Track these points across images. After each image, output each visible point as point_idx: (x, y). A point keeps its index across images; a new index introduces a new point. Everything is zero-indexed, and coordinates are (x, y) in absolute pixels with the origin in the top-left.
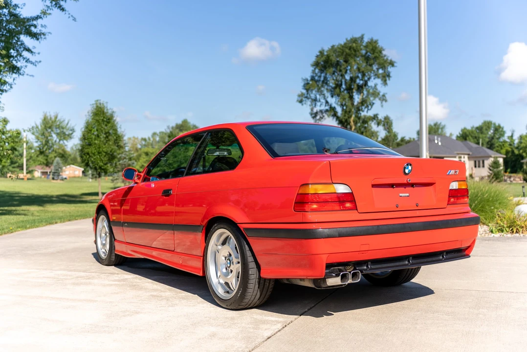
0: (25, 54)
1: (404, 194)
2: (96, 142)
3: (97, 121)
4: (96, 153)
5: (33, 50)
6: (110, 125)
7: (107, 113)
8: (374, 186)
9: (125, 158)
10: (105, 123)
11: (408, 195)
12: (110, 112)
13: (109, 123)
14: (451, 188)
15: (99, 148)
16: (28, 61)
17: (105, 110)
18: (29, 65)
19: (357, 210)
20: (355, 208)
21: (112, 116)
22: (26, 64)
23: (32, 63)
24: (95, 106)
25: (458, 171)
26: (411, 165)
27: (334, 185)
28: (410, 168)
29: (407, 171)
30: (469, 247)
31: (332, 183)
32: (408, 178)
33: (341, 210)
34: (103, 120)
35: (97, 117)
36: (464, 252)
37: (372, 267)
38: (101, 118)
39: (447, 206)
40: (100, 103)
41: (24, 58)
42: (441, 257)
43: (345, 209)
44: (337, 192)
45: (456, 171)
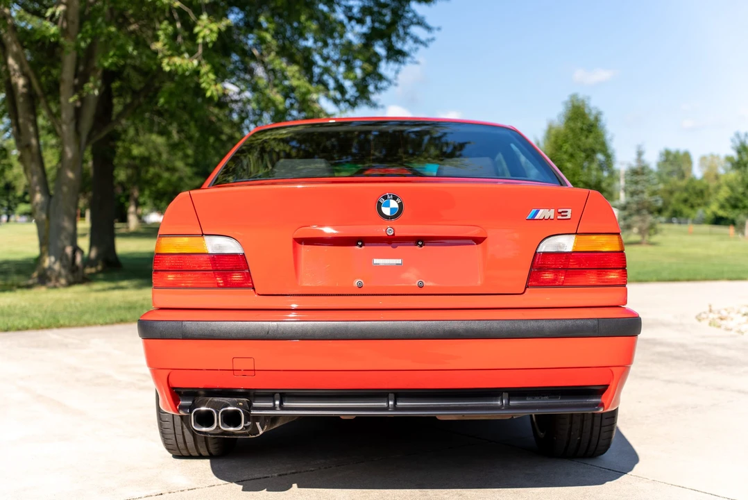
0: (415, 30)
3: (572, 130)
6: (592, 136)
7: (590, 113)
8: (299, 241)
9: (642, 192)
10: (586, 133)
11: (399, 261)
12: (594, 112)
13: (590, 131)
14: (541, 249)
15: (574, 175)
16: (416, 40)
17: (587, 111)
18: (422, 48)
19: (254, 289)
20: (247, 283)
21: (597, 119)
22: (415, 46)
23: (422, 43)
24: (570, 104)
25: (569, 211)
26: (395, 198)
27: (206, 238)
28: (394, 204)
29: (386, 211)
30: (606, 387)
31: (203, 235)
32: (394, 227)
33: (219, 287)
34: (582, 129)
35: (572, 125)
36: (596, 398)
37: (284, 404)
38: (579, 125)
39: (525, 289)
40: (577, 100)
41: (412, 37)
42: (499, 403)
43: (228, 285)
44: (210, 252)
45: (560, 211)
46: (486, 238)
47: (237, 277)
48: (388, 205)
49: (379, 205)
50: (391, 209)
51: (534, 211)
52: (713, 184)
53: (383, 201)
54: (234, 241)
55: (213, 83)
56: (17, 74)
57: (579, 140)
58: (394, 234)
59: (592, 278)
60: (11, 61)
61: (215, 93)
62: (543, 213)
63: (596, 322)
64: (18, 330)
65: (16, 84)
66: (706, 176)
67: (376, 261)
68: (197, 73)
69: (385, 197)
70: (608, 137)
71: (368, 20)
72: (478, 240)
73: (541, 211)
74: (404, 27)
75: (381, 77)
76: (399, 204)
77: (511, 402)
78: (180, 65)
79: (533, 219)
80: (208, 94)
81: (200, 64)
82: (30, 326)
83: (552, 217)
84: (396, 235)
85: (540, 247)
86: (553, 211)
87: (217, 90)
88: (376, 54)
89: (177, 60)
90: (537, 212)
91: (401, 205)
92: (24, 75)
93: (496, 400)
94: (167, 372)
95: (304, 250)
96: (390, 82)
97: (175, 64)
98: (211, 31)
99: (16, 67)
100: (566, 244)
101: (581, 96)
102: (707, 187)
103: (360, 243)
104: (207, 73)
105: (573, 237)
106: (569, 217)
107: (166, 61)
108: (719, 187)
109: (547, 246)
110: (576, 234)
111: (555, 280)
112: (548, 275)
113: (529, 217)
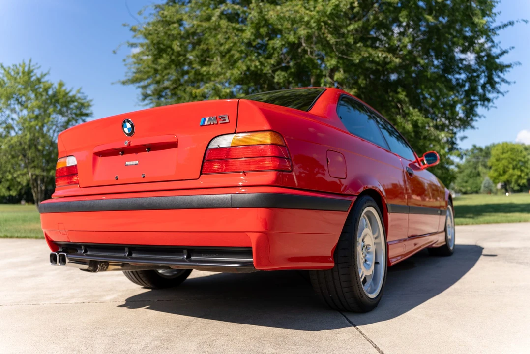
1: (131, 162)
8: (96, 154)
11: (137, 162)
14: (211, 146)
19: (79, 184)
25: (226, 116)
26: (129, 122)
27: (68, 158)
28: (128, 125)
29: (126, 130)
32: (131, 140)
39: (200, 175)
43: (71, 183)
44: (68, 165)
45: (220, 117)
47: (74, 178)
48: (126, 127)
49: (123, 128)
50: (128, 129)
51: (203, 119)
53: (124, 125)
54: (75, 159)
62: (209, 120)
69: (125, 122)
72: (173, 145)
77: (192, 257)
79: (203, 126)
83: (216, 123)
84: (131, 145)
85: (210, 145)
86: (216, 118)
90: (205, 120)
91: (132, 125)
95: (100, 160)
100: (225, 141)
103: (121, 153)
105: (233, 135)
106: (227, 121)
110: (235, 133)
111: (220, 168)
112: (216, 166)
113: (201, 124)
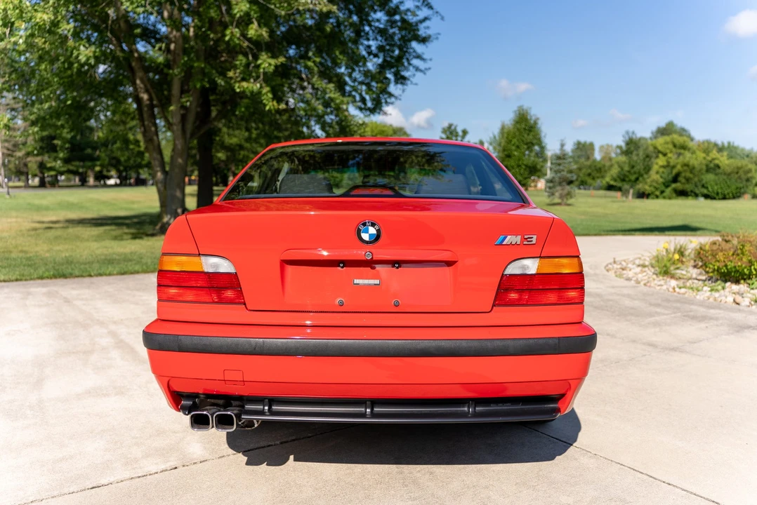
0: (415, 62)
1: (366, 280)
2: (516, 153)
3: (518, 129)
4: (515, 167)
5: (425, 57)
6: (532, 133)
7: (531, 119)
8: (286, 262)
9: (563, 171)
10: (527, 132)
11: (377, 282)
12: (533, 118)
13: (530, 131)
14: (506, 273)
15: (519, 160)
16: (417, 69)
17: (529, 117)
18: (419, 74)
19: (245, 304)
20: (239, 299)
21: (536, 123)
22: (414, 73)
23: (421, 71)
24: (517, 112)
25: (535, 237)
26: (373, 225)
27: (203, 258)
28: (372, 230)
29: (365, 237)
30: (562, 396)
31: (199, 254)
32: (373, 251)
33: (214, 302)
34: (525, 129)
35: (518, 126)
36: (553, 403)
37: (273, 407)
38: (523, 126)
39: (492, 308)
40: (523, 110)
41: (414, 67)
42: (466, 409)
43: (222, 301)
44: (206, 271)
45: (526, 237)
46: (456, 262)
47: (229, 294)
48: (367, 232)
49: (359, 232)
50: (370, 235)
51: (502, 237)
52: (608, 164)
53: (362, 228)
54: (228, 261)
55: (271, 100)
56: (143, 90)
57: (523, 136)
58: (372, 258)
59: (552, 297)
60: (138, 82)
61: (272, 108)
62: (510, 239)
63: (557, 341)
64: (132, 273)
65: (142, 98)
66: (603, 159)
67: (356, 281)
68: (259, 93)
69: (364, 224)
70: (543, 135)
71: (381, 55)
72: (449, 264)
73: (509, 237)
74: (408, 59)
75: (391, 95)
76: (377, 230)
77: (477, 409)
78: (247, 88)
79: (501, 244)
80: (267, 108)
81: (261, 87)
82: (140, 270)
83: (518, 243)
84: (374, 258)
85: (507, 270)
86: (519, 237)
87: (273, 105)
88: (387, 78)
89: (245, 84)
90: (505, 238)
91: (378, 231)
92: (147, 91)
93: (464, 407)
94: (168, 379)
95: (290, 269)
96: (396, 98)
97: (243, 87)
98: (270, 64)
99: (142, 86)
100: (531, 266)
101: (525, 107)
102: (604, 166)
103: (342, 265)
104: (266, 94)
105: (538, 260)
106: (534, 242)
107: (237, 85)
108: (611, 166)
109: (513, 269)
110: (540, 257)
111: (519, 300)
112: (514, 296)
113: (497, 243)
